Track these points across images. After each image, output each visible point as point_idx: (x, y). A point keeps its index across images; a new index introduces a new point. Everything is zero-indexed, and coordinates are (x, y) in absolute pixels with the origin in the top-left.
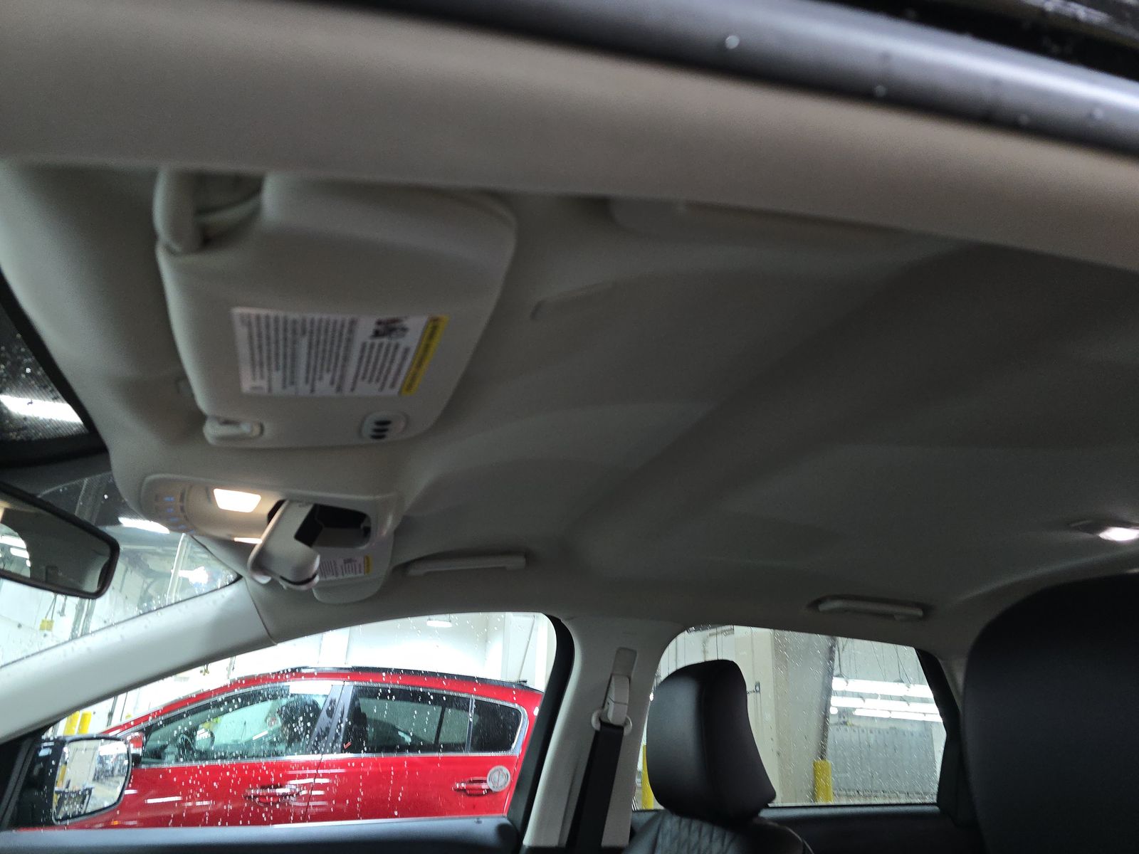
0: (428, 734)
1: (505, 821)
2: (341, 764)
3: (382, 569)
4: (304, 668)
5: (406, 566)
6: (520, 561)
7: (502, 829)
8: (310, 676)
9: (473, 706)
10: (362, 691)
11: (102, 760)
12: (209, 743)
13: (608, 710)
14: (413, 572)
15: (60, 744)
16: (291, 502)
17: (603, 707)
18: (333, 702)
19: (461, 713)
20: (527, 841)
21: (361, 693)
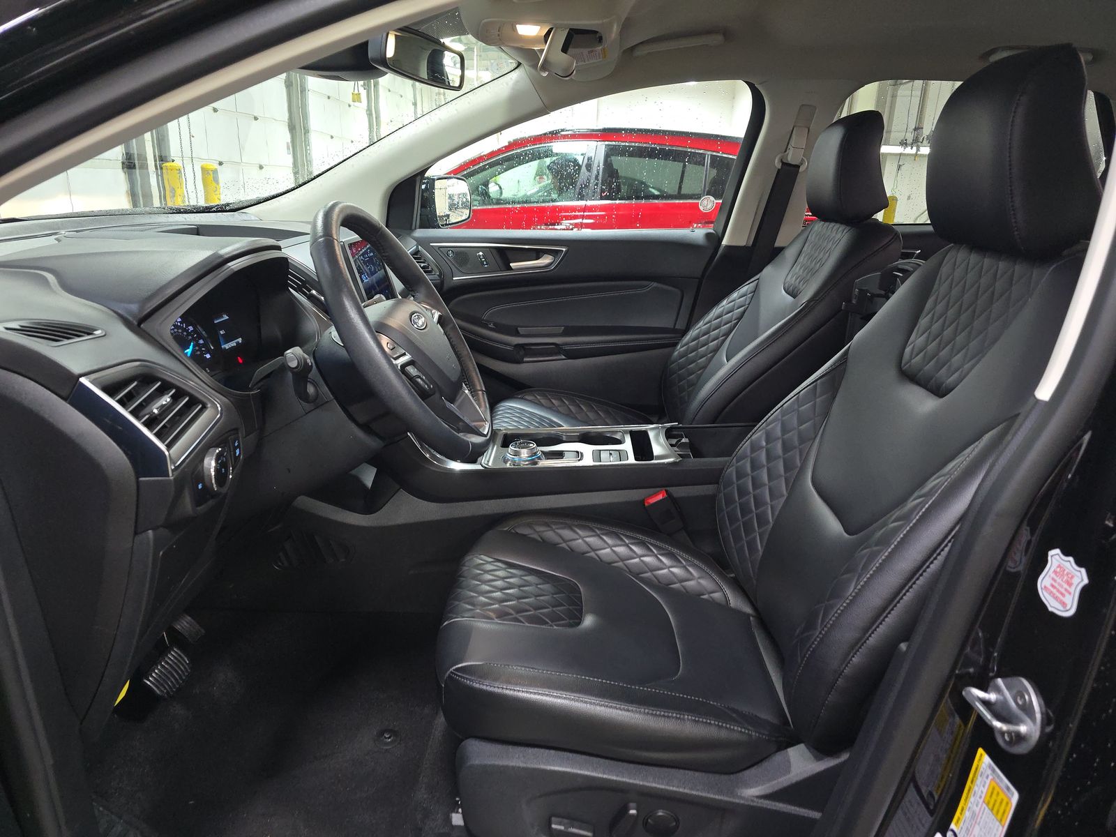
0: (671, 188)
1: (712, 231)
2: (602, 208)
3: (615, 55)
4: (563, 130)
5: (633, 49)
6: (719, 39)
7: (708, 235)
8: (565, 137)
9: (708, 161)
10: (612, 149)
11: (451, 197)
12: (499, 194)
13: (788, 154)
14: (638, 53)
15: (432, 182)
16: (557, 28)
17: (785, 151)
18: (589, 159)
19: (699, 168)
20: (724, 242)
21: (610, 152)
